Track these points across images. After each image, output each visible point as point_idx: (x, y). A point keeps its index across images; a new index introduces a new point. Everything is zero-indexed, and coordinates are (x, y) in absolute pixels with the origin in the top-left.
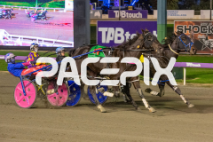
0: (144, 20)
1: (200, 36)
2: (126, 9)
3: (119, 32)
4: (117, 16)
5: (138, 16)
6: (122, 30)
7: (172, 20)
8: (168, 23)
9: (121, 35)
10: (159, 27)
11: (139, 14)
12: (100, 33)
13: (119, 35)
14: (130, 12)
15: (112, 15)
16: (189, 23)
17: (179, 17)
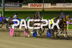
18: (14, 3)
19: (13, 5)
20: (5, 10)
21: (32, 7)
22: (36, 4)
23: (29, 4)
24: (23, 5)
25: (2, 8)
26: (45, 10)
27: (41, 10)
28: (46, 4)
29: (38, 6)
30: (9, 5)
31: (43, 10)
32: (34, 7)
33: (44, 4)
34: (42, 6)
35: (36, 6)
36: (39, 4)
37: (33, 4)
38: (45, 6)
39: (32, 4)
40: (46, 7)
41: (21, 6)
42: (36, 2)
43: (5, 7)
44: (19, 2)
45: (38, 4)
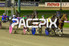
18: (30, 2)
19: (29, 4)
20: (21, 9)
21: (49, 6)
22: (53, 3)
23: (45, 3)
24: (39, 4)
25: (18, 6)
26: (63, 9)
27: (59, 9)
28: (64, 3)
29: (55, 5)
30: (26, 4)
31: (61, 9)
32: (51, 6)
33: (62, 3)
34: (60, 5)
35: (53, 5)
36: (57, 3)
37: (51, 3)
38: (63, 5)
39: (49, 3)
40: (64, 7)
41: (37, 5)
42: (53, 1)
43: (20, 6)
44: (35, 1)
45: (55, 3)
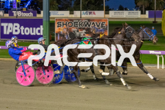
0: (34, 18)
1: (73, 29)
2: (21, 10)
3: (16, 27)
4: (15, 15)
5: (30, 15)
6: (18, 25)
7: (54, 18)
8: (51, 20)
9: (18, 29)
10: (44, 22)
11: (31, 13)
12: (2, 27)
13: (16, 29)
14: (24, 12)
15: (11, 14)
16: (66, 20)
17: (59, 16)
